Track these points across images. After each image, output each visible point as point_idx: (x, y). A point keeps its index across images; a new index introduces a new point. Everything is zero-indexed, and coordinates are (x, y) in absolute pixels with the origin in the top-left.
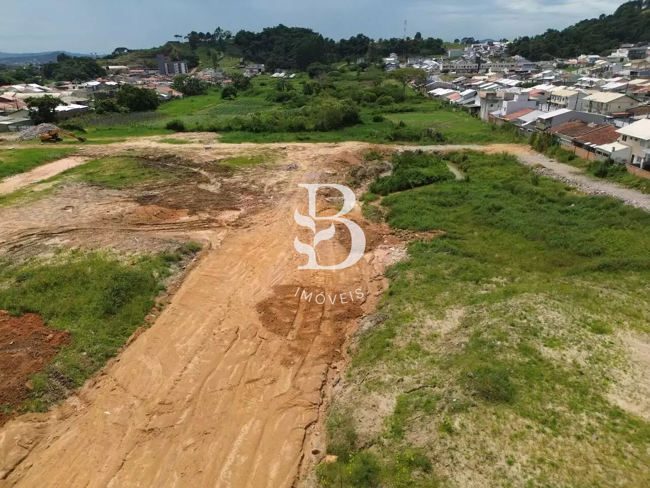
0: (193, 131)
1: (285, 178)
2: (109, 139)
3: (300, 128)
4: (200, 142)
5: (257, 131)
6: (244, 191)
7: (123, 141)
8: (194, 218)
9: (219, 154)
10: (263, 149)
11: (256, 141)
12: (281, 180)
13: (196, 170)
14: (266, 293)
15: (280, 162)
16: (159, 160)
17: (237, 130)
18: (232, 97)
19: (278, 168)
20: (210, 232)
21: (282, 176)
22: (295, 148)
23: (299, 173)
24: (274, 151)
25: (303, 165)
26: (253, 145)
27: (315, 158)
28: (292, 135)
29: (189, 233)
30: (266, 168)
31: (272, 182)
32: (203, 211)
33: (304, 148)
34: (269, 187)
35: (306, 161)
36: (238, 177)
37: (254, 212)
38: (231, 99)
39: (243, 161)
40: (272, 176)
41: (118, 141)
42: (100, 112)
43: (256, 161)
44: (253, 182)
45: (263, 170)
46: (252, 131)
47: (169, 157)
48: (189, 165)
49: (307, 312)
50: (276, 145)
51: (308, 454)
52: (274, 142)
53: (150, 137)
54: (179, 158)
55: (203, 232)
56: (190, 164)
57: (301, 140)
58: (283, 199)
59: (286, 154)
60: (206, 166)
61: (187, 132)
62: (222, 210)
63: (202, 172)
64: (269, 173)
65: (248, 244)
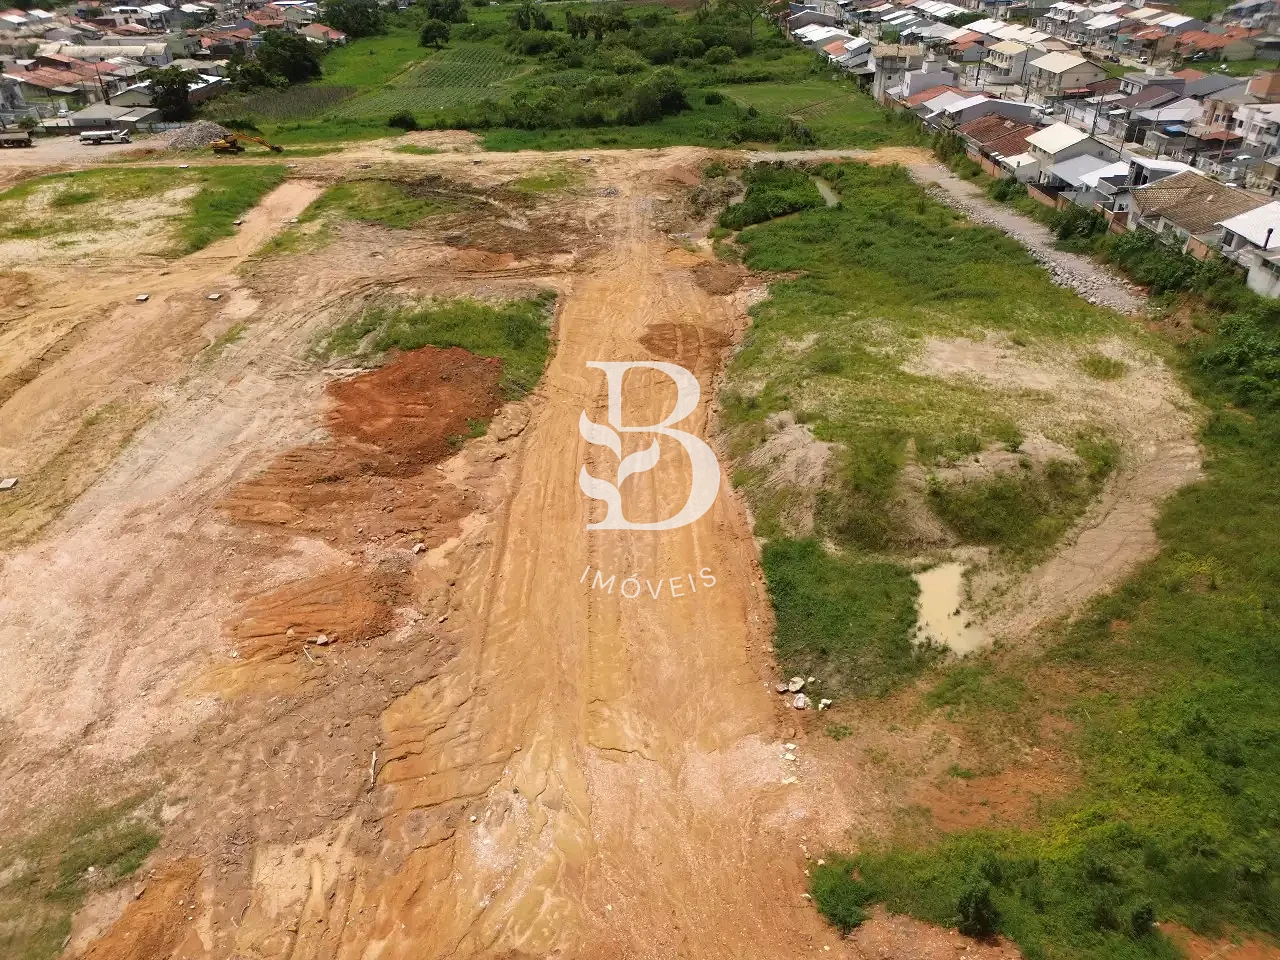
0: (431, 128)
1: (608, 208)
2: (314, 147)
3: (596, 121)
4: (456, 150)
5: (531, 127)
6: (563, 227)
7: (340, 150)
8: (524, 264)
9: (500, 172)
10: (558, 162)
11: (539, 148)
12: (602, 211)
13: (483, 198)
14: (642, 331)
15: (590, 184)
16: (421, 183)
17: (500, 125)
18: (440, 42)
19: (591, 193)
20: (553, 278)
21: (602, 205)
22: (603, 160)
23: (621, 200)
24: (575, 164)
25: (625, 187)
26: (539, 155)
27: (637, 176)
28: (586, 135)
29: (532, 280)
30: (575, 193)
31: (591, 215)
32: (532, 256)
33: (616, 160)
34: (592, 223)
35: (626, 182)
36: (543, 210)
37: (591, 255)
38: (439, 48)
39: (538, 183)
40: (588, 206)
41: (333, 150)
42: (244, 89)
43: (557, 182)
44: (568, 215)
45: (573, 197)
46: (521, 126)
47: (433, 179)
48: (468, 192)
49: (685, 342)
50: (572, 155)
51: (711, 412)
52: (566, 149)
53: (374, 142)
54: (447, 181)
55: (546, 279)
56: (467, 188)
57: (606, 144)
58: (617, 238)
59: (593, 170)
60: (493, 192)
61: (422, 130)
62: (551, 253)
63: (491, 201)
64: (582, 202)
65: (603, 290)
